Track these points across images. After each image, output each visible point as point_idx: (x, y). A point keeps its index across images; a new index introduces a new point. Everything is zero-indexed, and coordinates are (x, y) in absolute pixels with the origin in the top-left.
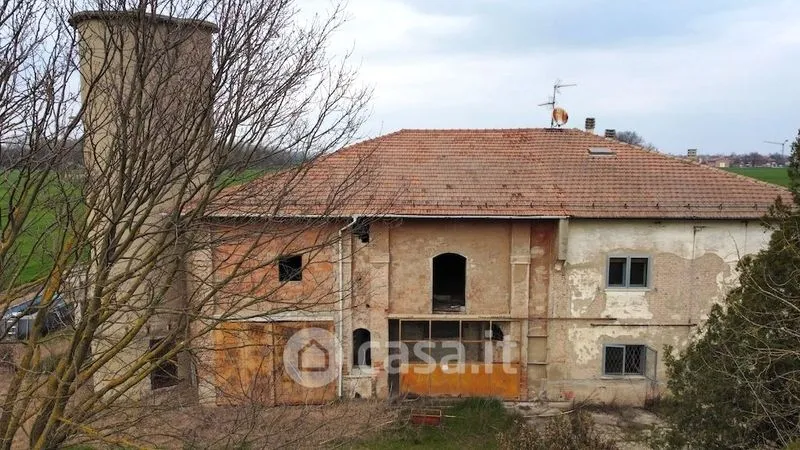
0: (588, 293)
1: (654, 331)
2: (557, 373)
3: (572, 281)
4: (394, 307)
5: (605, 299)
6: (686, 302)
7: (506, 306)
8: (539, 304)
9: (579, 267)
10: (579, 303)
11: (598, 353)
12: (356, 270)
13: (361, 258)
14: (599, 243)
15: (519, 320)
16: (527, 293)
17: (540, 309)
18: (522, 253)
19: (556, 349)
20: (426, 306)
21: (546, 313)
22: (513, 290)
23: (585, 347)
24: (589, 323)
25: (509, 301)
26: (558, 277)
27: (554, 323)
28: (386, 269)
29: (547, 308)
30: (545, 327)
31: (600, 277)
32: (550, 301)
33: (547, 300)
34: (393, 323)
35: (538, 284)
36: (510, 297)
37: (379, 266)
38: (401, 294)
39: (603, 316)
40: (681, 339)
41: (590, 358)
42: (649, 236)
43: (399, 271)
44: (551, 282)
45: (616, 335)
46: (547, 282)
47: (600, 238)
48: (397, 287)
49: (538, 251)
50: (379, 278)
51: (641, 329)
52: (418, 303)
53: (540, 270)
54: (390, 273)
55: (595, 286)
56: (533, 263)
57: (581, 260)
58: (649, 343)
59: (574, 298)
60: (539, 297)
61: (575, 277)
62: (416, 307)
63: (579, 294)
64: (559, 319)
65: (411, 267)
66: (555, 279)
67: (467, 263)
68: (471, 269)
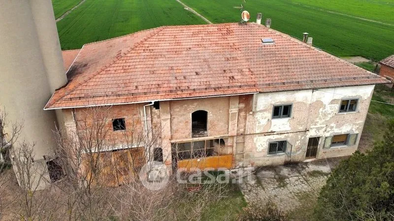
0: (264, 122)
1: (291, 135)
2: (248, 156)
3: (257, 118)
4: (174, 136)
5: (271, 124)
6: (306, 121)
7: (226, 131)
8: (241, 128)
9: (260, 111)
10: (260, 127)
11: (266, 146)
12: (153, 122)
13: (156, 116)
14: (270, 100)
15: (232, 137)
16: (236, 125)
17: (242, 130)
18: (235, 108)
19: (248, 146)
20: (189, 135)
21: (244, 132)
22: (230, 124)
23: (261, 144)
24: (263, 135)
25: (228, 128)
26: (251, 116)
27: (248, 136)
28: (169, 121)
29: (245, 129)
30: (244, 138)
31: (269, 114)
32: (247, 127)
33: (245, 126)
34: (173, 144)
35: (242, 120)
36: (228, 127)
37: (165, 120)
38: (176, 131)
39: (269, 131)
40: (302, 137)
41: (263, 148)
42: (293, 95)
43: (175, 121)
44: (248, 119)
45: (274, 138)
46: (245, 119)
47: (271, 98)
48: (174, 128)
49: (242, 106)
50: (166, 125)
51: (285, 135)
52: (185, 134)
53: (242, 114)
54: (171, 122)
55: (267, 119)
56: (240, 111)
57: (261, 108)
58: (288, 140)
59: (257, 125)
60: (242, 125)
61: (258, 116)
62: (184, 135)
63: (259, 123)
64: (250, 134)
65: (181, 118)
66: (249, 118)
67: (208, 113)
68: (210, 117)
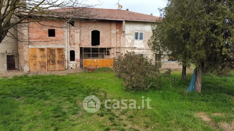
0: (130, 41)
1: (145, 51)
3: (126, 38)
4: (81, 44)
5: (134, 43)
7: (110, 44)
8: (118, 44)
9: (128, 34)
10: (128, 44)
12: (71, 34)
13: (72, 30)
14: (132, 29)
15: (113, 48)
16: (115, 41)
17: (119, 45)
18: (114, 30)
20: (90, 44)
21: (120, 46)
22: (112, 40)
24: (130, 49)
25: (111, 43)
26: (123, 37)
27: (122, 49)
28: (79, 33)
30: (120, 50)
31: (133, 37)
32: (121, 43)
33: (120, 43)
34: (81, 49)
35: (118, 39)
36: (111, 42)
37: (77, 33)
38: (83, 41)
39: (133, 47)
42: (144, 27)
43: (82, 34)
45: (137, 52)
46: (120, 38)
47: (132, 27)
48: (82, 39)
49: (118, 30)
50: (77, 36)
51: (142, 50)
52: (88, 43)
53: (118, 35)
54: (80, 35)
55: (131, 39)
56: (117, 33)
57: (128, 33)
58: (144, 54)
59: (127, 42)
60: (118, 42)
62: (87, 44)
63: (128, 41)
64: (123, 48)
65: (86, 34)
66: (122, 37)
67: (100, 33)
68: (101, 35)
